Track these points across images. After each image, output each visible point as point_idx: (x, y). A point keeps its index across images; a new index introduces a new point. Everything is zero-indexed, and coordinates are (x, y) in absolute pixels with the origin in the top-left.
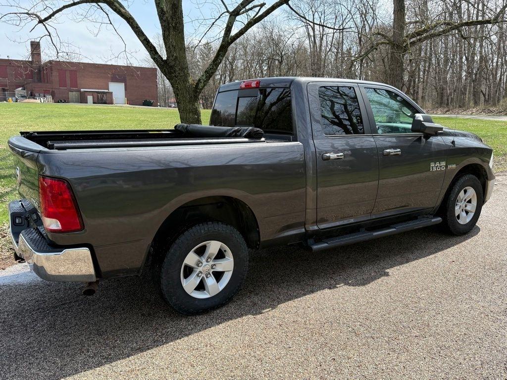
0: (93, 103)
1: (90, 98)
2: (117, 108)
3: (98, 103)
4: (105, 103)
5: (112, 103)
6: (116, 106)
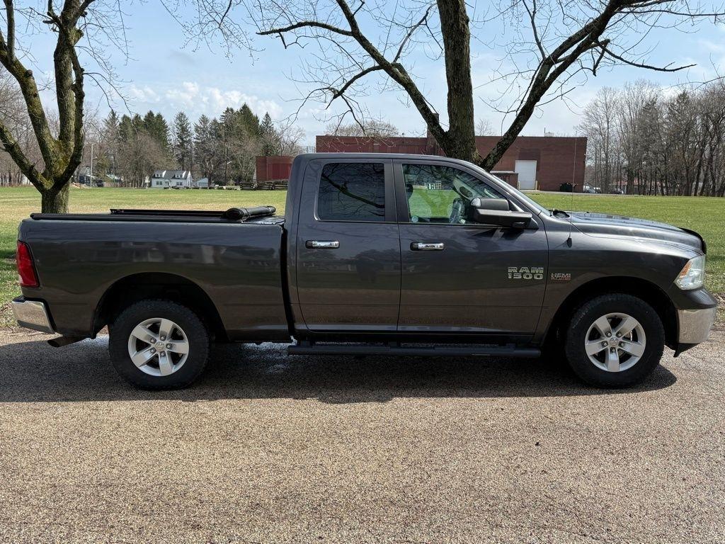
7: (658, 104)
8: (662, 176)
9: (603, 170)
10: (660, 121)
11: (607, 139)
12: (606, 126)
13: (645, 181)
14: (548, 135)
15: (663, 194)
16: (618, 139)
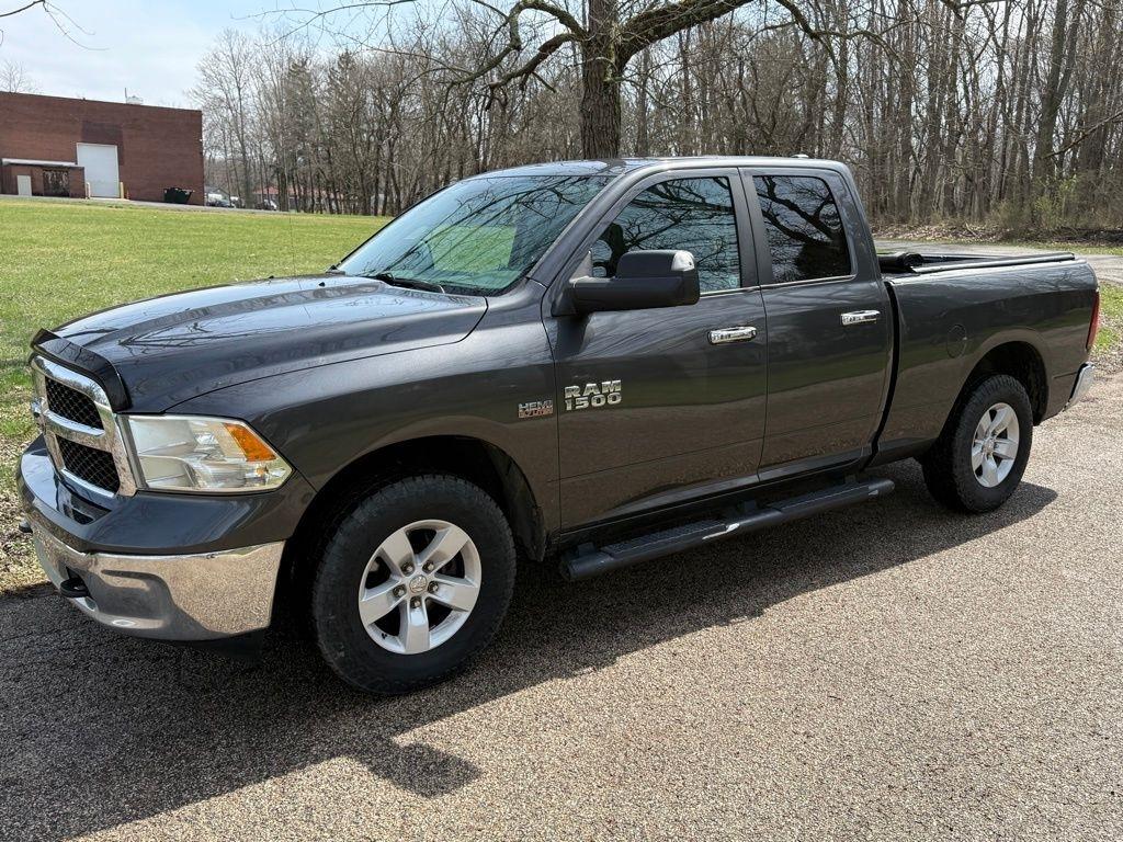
0: (34, 194)
1: (24, 182)
2: (101, 208)
3: (47, 195)
4: (65, 194)
5: (83, 196)
6: (96, 204)
7: (309, 67)
8: (328, 182)
9: (238, 170)
10: (317, 94)
11: (240, 115)
12: (236, 95)
13: (305, 189)
14: (133, 102)
15: (332, 212)
16: (256, 119)
